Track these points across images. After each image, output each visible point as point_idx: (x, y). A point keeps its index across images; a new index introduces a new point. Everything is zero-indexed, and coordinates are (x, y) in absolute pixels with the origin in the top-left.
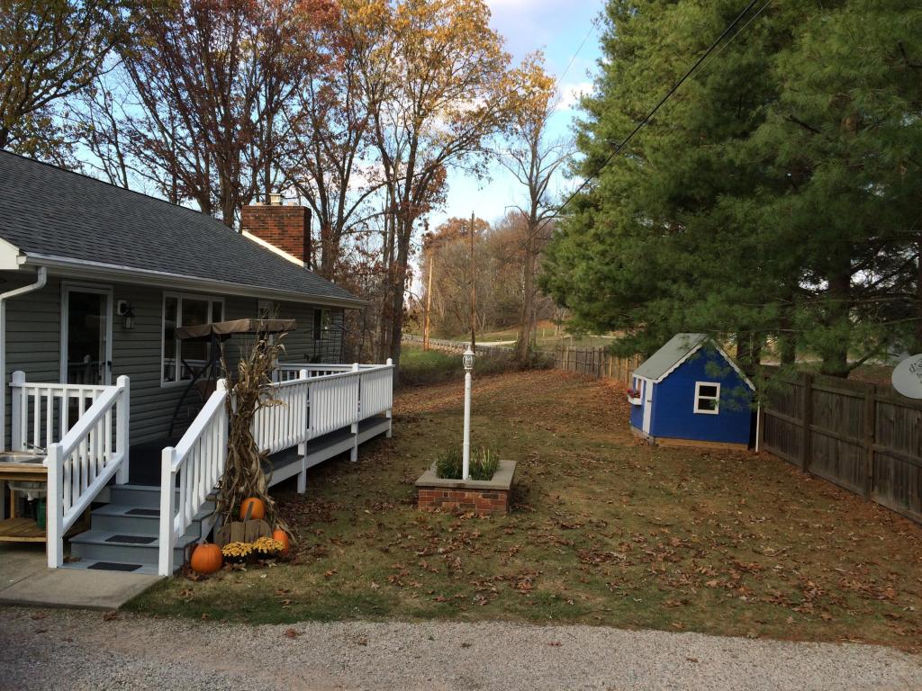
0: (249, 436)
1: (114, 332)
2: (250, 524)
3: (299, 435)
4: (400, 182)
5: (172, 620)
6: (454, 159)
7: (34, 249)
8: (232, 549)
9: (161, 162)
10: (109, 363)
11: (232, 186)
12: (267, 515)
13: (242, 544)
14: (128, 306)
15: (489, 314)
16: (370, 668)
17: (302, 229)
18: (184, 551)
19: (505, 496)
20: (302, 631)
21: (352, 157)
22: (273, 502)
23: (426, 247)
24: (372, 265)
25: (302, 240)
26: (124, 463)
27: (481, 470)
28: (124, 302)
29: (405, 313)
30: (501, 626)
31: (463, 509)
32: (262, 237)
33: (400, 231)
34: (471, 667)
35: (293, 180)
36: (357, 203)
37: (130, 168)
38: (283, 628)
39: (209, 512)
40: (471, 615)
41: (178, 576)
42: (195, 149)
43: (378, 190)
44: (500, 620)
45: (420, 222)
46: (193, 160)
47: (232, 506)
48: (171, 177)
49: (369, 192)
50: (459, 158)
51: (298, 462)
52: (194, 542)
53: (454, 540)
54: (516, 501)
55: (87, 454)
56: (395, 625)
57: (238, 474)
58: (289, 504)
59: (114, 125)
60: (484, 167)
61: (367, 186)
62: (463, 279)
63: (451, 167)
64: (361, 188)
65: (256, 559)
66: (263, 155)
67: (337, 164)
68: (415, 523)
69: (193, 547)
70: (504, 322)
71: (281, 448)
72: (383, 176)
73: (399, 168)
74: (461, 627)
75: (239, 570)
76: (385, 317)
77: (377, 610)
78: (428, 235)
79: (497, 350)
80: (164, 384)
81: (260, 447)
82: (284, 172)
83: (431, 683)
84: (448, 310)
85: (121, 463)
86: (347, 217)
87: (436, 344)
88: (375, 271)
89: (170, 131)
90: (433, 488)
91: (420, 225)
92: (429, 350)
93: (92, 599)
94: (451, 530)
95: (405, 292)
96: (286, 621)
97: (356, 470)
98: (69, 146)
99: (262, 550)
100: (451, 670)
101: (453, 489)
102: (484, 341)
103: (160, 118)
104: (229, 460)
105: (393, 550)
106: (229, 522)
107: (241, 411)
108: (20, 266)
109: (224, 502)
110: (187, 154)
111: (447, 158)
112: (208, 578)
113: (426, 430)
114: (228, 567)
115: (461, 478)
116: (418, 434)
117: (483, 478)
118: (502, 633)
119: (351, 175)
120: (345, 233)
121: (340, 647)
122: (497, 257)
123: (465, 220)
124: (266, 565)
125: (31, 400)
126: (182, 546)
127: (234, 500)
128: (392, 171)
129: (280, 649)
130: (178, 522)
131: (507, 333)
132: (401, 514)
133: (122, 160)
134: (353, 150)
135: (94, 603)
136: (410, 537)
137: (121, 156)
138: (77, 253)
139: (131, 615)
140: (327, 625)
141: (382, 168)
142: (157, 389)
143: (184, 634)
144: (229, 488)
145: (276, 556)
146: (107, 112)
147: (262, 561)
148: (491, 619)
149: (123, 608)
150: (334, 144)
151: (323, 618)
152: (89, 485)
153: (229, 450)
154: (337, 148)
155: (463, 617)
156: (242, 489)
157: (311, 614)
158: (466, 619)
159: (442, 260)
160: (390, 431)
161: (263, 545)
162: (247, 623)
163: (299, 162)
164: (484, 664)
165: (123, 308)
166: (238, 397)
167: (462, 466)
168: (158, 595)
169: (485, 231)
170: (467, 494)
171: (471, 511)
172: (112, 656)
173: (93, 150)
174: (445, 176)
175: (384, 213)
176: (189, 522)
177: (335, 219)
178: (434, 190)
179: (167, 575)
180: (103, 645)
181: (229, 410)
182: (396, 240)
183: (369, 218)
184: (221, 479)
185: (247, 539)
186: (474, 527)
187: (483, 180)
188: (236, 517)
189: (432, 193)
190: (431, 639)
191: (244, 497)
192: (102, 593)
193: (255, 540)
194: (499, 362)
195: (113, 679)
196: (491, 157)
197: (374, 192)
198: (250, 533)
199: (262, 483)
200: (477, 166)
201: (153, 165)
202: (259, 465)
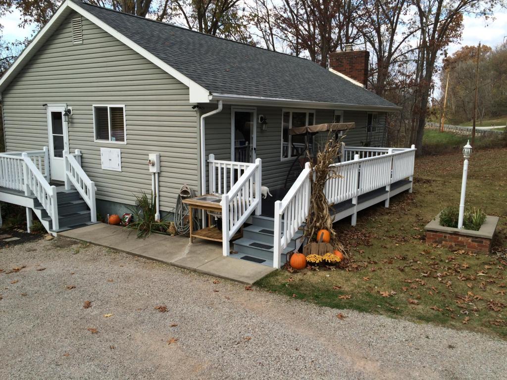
0: (322, 195)
1: (257, 132)
2: (322, 244)
3: (353, 192)
4: (430, 27)
5: (277, 295)
6: (468, 7)
7: (216, 91)
8: (312, 258)
9: (290, 30)
10: (255, 149)
11: (327, 40)
12: (331, 240)
13: (317, 256)
14: (264, 118)
15: (486, 108)
16: (386, 350)
17: (363, 65)
18: (286, 256)
19: (488, 242)
20: (346, 315)
21: (399, 14)
22: (335, 233)
23: (444, 68)
24: (408, 81)
25: (363, 71)
26: (259, 205)
27: (472, 222)
28: (262, 115)
29: (428, 110)
30: (478, 336)
31: (457, 248)
32: (340, 71)
33: (428, 59)
34: (453, 364)
35: (362, 32)
36: (401, 43)
37: (275, 35)
38: (336, 311)
39: (300, 235)
40: (458, 324)
41: (283, 269)
42: (308, 21)
43: (415, 33)
44: (477, 332)
45: (441, 52)
46: (306, 27)
47: (312, 233)
48: (295, 38)
49: (409, 35)
50: (472, 6)
51: (352, 208)
52: (292, 251)
53: (449, 269)
54: (497, 245)
55: (241, 198)
56: (403, 323)
57: (316, 216)
58: (346, 232)
59: (268, 12)
60: (490, 10)
61: (407, 32)
62: (470, 86)
63: (466, 13)
64: (403, 33)
65: (324, 265)
66: (345, 19)
67: (389, 20)
68: (423, 253)
69: (291, 254)
70: (498, 114)
71: (342, 200)
72: (418, 24)
73: (430, 17)
74: (449, 332)
75: (315, 270)
76: (415, 113)
77: (393, 309)
78: (446, 60)
79: (491, 133)
80: (282, 159)
81: (329, 200)
82: (357, 28)
83: (425, 369)
84: (457, 106)
85: (257, 204)
86: (394, 52)
87: (449, 128)
88: (411, 85)
89: (296, 12)
90: (436, 232)
91: (441, 54)
92: (443, 132)
93: (241, 277)
94: (447, 261)
95: (429, 97)
96: (338, 306)
97: (387, 213)
98: (245, 26)
99: (328, 261)
100: (439, 363)
101: (451, 234)
102: (481, 125)
103: (290, 5)
104: (311, 208)
105: (407, 269)
106: (311, 242)
107: (318, 181)
108: (210, 100)
109: (308, 231)
110: (304, 24)
111: (463, 8)
112: (298, 272)
113: (436, 189)
114: (309, 267)
115: (456, 226)
116: (430, 191)
117: (473, 229)
118: (478, 342)
119: (398, 25)
120: (392, 63)
121: (368, 331)
122: (496, 70)
123: (474, 47)
124: (330, 269)
125: (217, 169)
126: (286, 253)
127: (313, 230)
128: (424, 21)
129: (333, 325)
130: (283, 241)
131: (500, 121)
132: (414, 246)
133: (271, 32)
134: (400, 9)
135: (241, 280)
136: (418, 262)
137: (271, 29)
138: (238, 91)
139: (258, 289)
140: (362, 314)
141: (418, 18)
142: (279, 162)
143: (283, 305)
144: (311, 223)
145: (336, 265)
146: (264, 5)
147: (328, 266)
148: (472, 330)
149: (254, 284)
150: (389, 7)
151: (360, 309)
152: (242, 215)
153: (311, 202)
154: (390, 9)
155: (452, 325)
156: (318, 224)
157: (353, 305)
158: (453, 327)
159: (456, 74)
160: (412, 188)
161: (329, 257)
162: (316, 303)
163: (366, 21)
164: (463, 363)
165: (262, 119)
166: (317, 173)
167: (458, 219)
168: (272, 279)
169: (488, 54)
170: (460, 238)
171: (463, 249)
172: (246, 312)
173: (257, 27)
174: (462, 20)
175: (418, 48)
176: (289, 241)
177: (386, 54)
178: (454, 29)
179: (277, 268)
180: (242, 304)
181: (312, 180)
182: (425, 64)
183: (407, 52)
184: (307, 218)
185: (320, 253)
186: (464, 260)
187: (488, 19)
188: (315, 240)
189: (452, 32)
190: (427, 337)
191: (319, 229)
192: (246, 274)
193: (324, 254)
194: (492, 141)
195: (245, 326)
196: (496, 3)
197: (412, 35)
198: (321, 250)
199: (329, 222)
200: (484, 10)
201: (286, 32)
202: (328, 211)
